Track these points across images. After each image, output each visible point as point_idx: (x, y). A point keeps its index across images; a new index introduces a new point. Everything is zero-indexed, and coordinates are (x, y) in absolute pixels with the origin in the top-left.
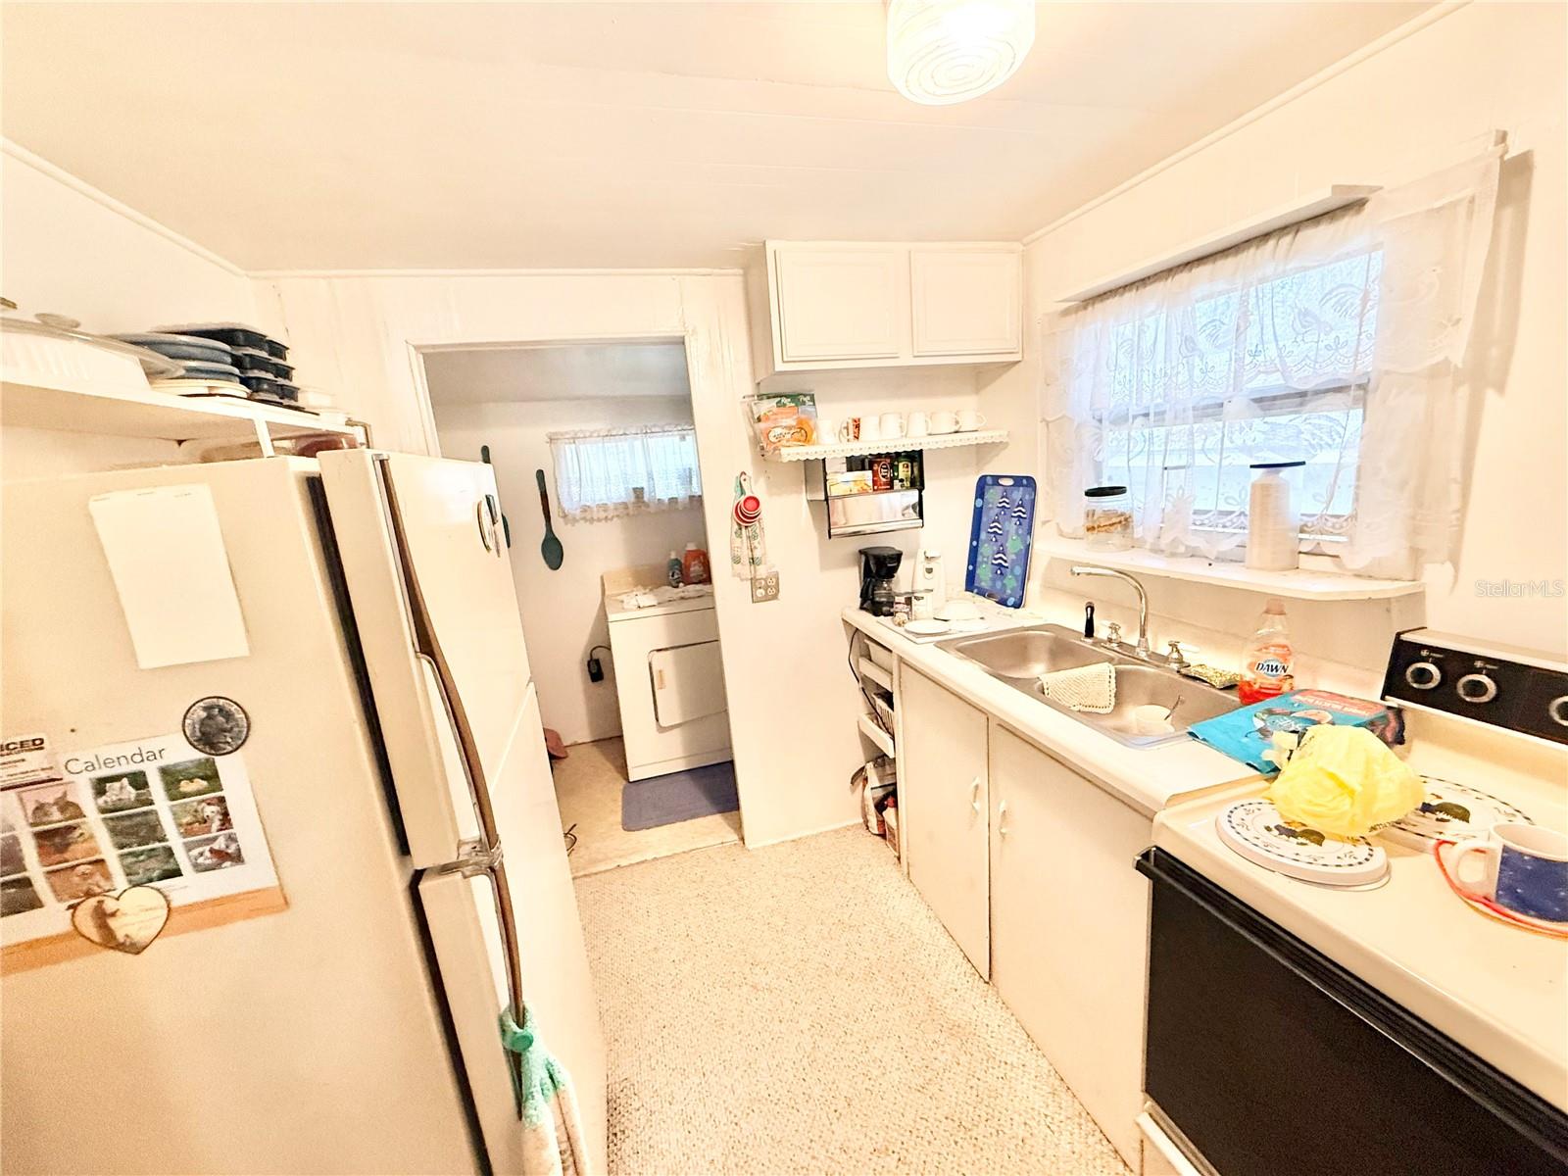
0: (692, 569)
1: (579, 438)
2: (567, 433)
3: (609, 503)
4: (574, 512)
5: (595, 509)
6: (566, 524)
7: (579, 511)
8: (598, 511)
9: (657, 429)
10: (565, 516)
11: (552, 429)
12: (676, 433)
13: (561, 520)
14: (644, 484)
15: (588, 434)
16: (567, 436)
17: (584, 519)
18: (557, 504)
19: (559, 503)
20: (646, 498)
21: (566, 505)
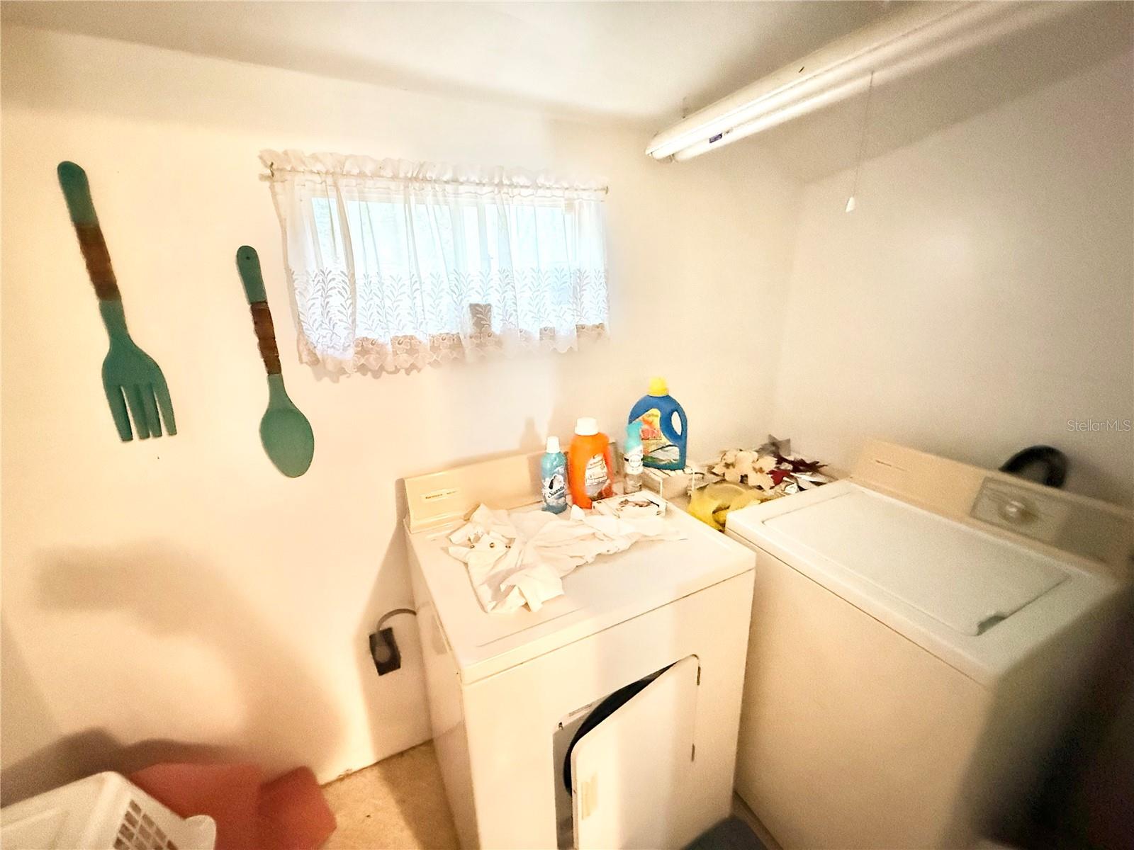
0: (588, 473)
1: (348, 175)
2: (315, 157)
3: (420, 336)
4: (337, 355)
5: (389, 348)
6: (319, 378)
7: (351, 352)
8: (395, 353)
9: (522, 180)
10: (315, 362)
11: (278, 145)
12: (559, 193)
13: (307, 369)
14: (493, 299)
15: (368, 169)
16: (319, 167)
17: (363, 369)
18: (294, 334)
19: (301, 332)
20: (496, 326)
21: (315, 336)
